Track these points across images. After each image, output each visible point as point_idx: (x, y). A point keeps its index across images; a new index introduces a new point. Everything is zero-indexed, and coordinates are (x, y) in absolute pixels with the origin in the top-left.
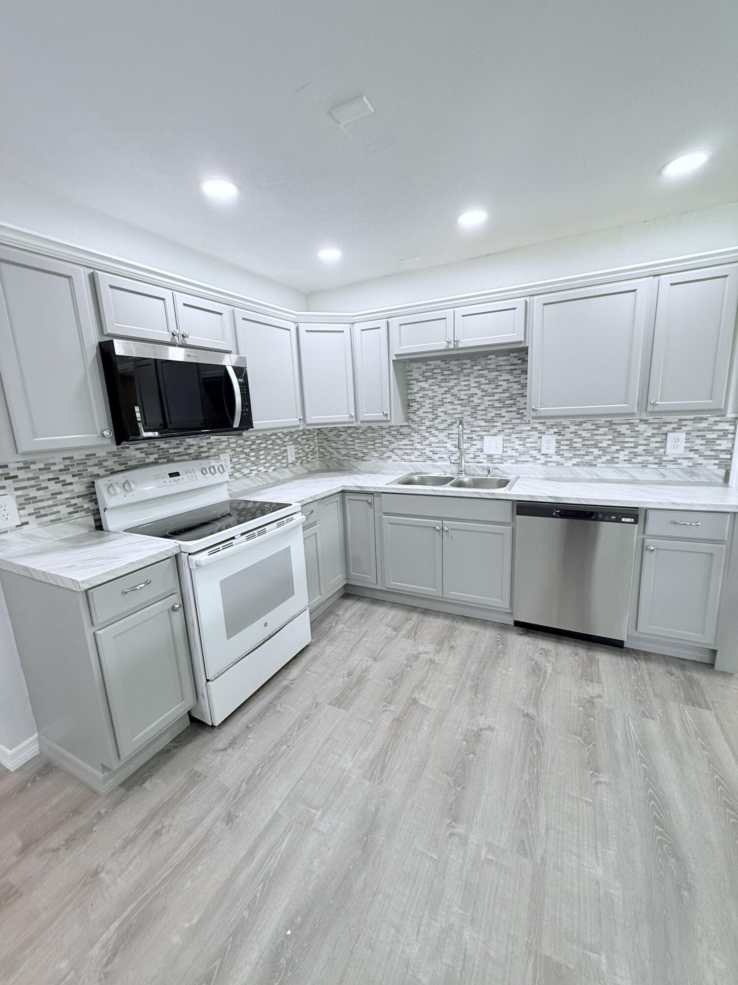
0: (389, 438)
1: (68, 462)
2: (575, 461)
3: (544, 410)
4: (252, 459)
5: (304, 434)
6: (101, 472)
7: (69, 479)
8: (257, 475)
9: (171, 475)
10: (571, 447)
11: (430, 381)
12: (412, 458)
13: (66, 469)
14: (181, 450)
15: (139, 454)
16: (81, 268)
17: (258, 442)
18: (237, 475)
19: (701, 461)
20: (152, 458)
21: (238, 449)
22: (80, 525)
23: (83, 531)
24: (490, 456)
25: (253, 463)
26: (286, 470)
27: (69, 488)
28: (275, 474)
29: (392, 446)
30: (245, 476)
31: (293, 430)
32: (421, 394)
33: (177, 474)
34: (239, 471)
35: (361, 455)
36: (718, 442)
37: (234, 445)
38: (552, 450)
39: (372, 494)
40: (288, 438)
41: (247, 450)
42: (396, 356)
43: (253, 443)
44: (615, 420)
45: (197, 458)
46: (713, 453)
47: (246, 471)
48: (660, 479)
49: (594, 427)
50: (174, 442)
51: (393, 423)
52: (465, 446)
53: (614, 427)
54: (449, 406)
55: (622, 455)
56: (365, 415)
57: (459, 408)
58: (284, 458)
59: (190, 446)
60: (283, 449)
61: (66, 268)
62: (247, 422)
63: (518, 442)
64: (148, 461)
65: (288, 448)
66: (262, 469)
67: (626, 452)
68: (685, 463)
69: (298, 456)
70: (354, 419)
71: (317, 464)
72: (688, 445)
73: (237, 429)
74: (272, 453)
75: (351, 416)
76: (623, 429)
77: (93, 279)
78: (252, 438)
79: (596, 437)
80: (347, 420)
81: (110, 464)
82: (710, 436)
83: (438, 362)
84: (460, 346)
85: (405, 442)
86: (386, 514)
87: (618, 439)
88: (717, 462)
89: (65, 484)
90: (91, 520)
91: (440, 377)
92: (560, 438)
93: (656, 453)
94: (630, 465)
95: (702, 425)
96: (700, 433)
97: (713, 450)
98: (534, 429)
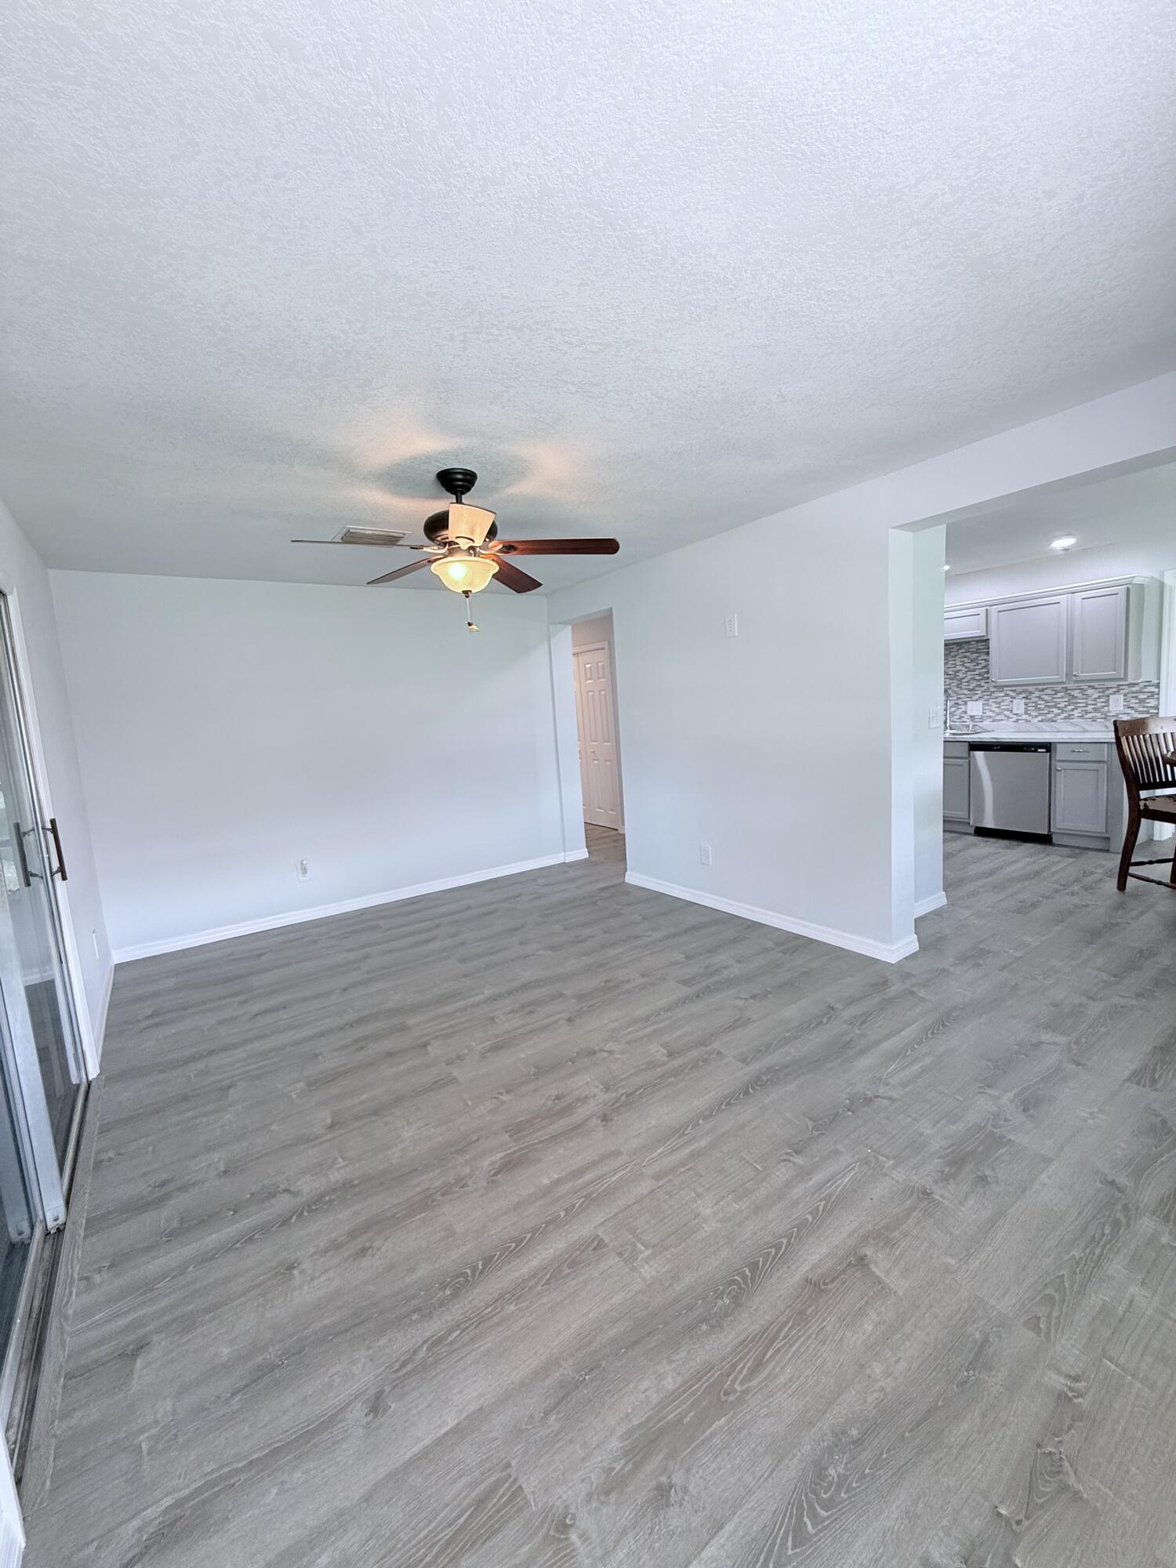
2: (1040, 718)
24: (972, 716)
36: (1148, 701)
38: (1021, 712)
52: (953, 709)
53: (1069, 691)
63: (994, 705)
67: (1079, 710)
76: (1075, 693)
82: (1141, 696)
87: (1072, 701)
92: (1027, 701)
93: (1102, 710)
95: (1136, 688)
96: (1135, 695)
97: (1144, 707)
98: (1007, 695)
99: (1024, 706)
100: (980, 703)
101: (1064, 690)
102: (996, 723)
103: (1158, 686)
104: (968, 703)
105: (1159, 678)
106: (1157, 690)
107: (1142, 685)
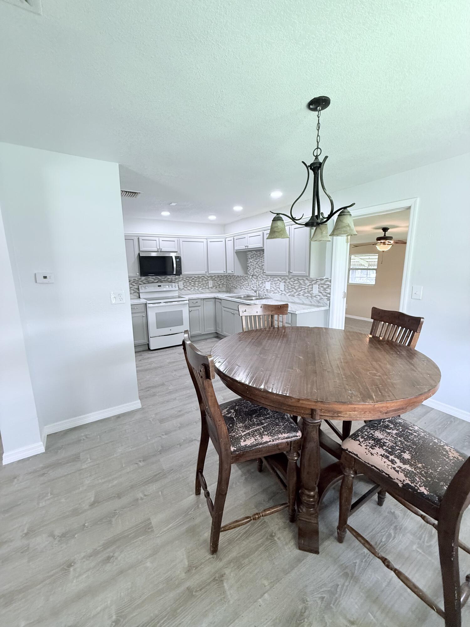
0: (243, 281)
1: (134, 280)
2: (289, 294)
3: (268, 273)
4: (192, 284)
5: (218, 277)
6: (142, 283)
7: (134, 284)
8: (193, 290)
9: (159, 286)
10: (289, 289)
11: (253, 259)
12: (248, 289)
13: (134, 282)
14: (165, 279)
15: (152, 280)
16: (136, 237)
17: (195, 279)
18: (185, 289)
19: (323, 297)
20: (156, 281)
21: (186, 281)
22: (135, 296)
23: (136, 297)
24: (267, 290)
25: (193, 286)
26: (207, 290)
27: (134, 286)
28: (202, 290)
29: (243, 284)
30: (189, 290)
31: (213, 275)
32: (250, 264)
33: (160, 286)
34: (186, 288)
35: (236, 286)
36: (327, 289)
37: (185, 279)
38: (283, 289)
39: (221, 299)
40: (209, 278)
41: (190, 281)
42: (236, 250)
43: (193, 279)
44: (300, 278)
45: (170, 282)
46: (326, 294)
47: (189, 288)
48: (310, 303)
49: (294, 280)
50: (163, 277)
51: (235, 275)
52: (261, 285)
53: (299, 281)
54: (257, 269)
55: (301, 293)
56: (229, 272)
57: (260, 270)
58: (207, 285)
59: (168, 279)
60: (207, 282)
61: (132, 238)
62: (179, 273)
63: (275, 285)
64: (155, 282)
65: (209, 282)
66: (197, 288)
67: (302, 291)
68: (319, 298)
69: (214, 285)
70: (225, 273)
71: (224, 289)
72: (319, 290)
73: (174, 275)
74: (201, 283)
75: (224, 271)
76: (301, 281)
77: (138, 238)
78: (193, 277)
79: (294, 285)
80: (223, 273)
81: (144, 282)
82: (325, 287)
83: (255, 252)
84: (249, 248)
85: (246, 282)
86: (224, 307)
87: (300, 286)
88: (327, 298)
89: (133, 285)
90: (138, 295)
91: (255, 258)
92: (285, 284)
93: (310, 292)
94: (304, 297)
95: (322, 282)
96: (322, 285)
97: (325, 293)
98: (278, 280)
99: (284, 287)
100: (270, 283)
101: (297, 279)
102: (275, 294)
103: (330, 281)
104: (266, 282)
105: (331, 277)
106: (330, 284)
107: (325, 280)
